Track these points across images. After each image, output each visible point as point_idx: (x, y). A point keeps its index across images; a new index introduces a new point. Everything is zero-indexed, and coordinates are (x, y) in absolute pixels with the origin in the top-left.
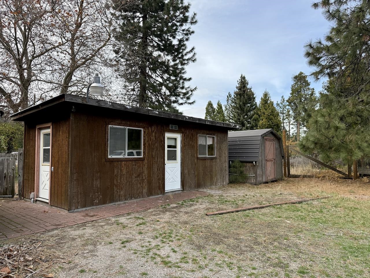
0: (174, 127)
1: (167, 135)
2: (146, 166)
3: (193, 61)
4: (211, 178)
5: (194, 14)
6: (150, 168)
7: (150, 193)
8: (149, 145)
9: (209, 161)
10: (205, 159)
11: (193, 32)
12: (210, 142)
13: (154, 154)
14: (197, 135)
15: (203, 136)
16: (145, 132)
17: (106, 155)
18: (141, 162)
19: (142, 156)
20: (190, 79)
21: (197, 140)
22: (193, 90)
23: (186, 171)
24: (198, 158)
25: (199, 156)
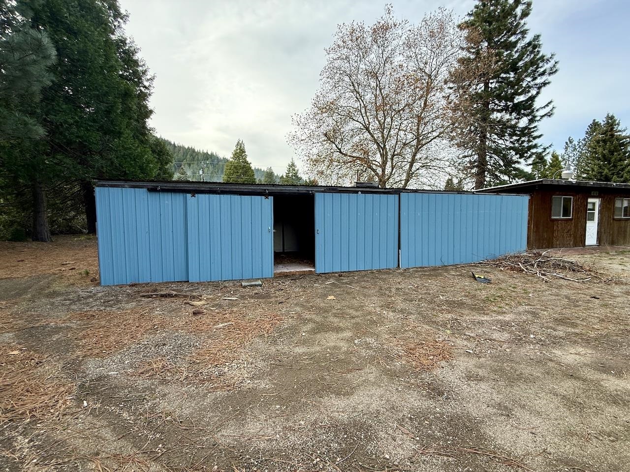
0: (596, 193)
1: (590, 200)
2: (573, 225)
3: (549, 116)
4: (625, 237)
5: (554, 63)
6: (576, 226)
7: (575, 245)
8: (576, 208)
9: (623, 222)
10: (620, 220)
11: (549, 83)
12: (626, 204)
13: (579, 216)
14: (614, 199)
15: (620, 199)
16: (574, 199)
17: (550, 216)
18: (570, 222)
19: (571, 217)
20: (540, 137)
21: (614, 203)
22: (548, 148)
23: (603, 230)
24: (614, 219)
25: (615, 217)
